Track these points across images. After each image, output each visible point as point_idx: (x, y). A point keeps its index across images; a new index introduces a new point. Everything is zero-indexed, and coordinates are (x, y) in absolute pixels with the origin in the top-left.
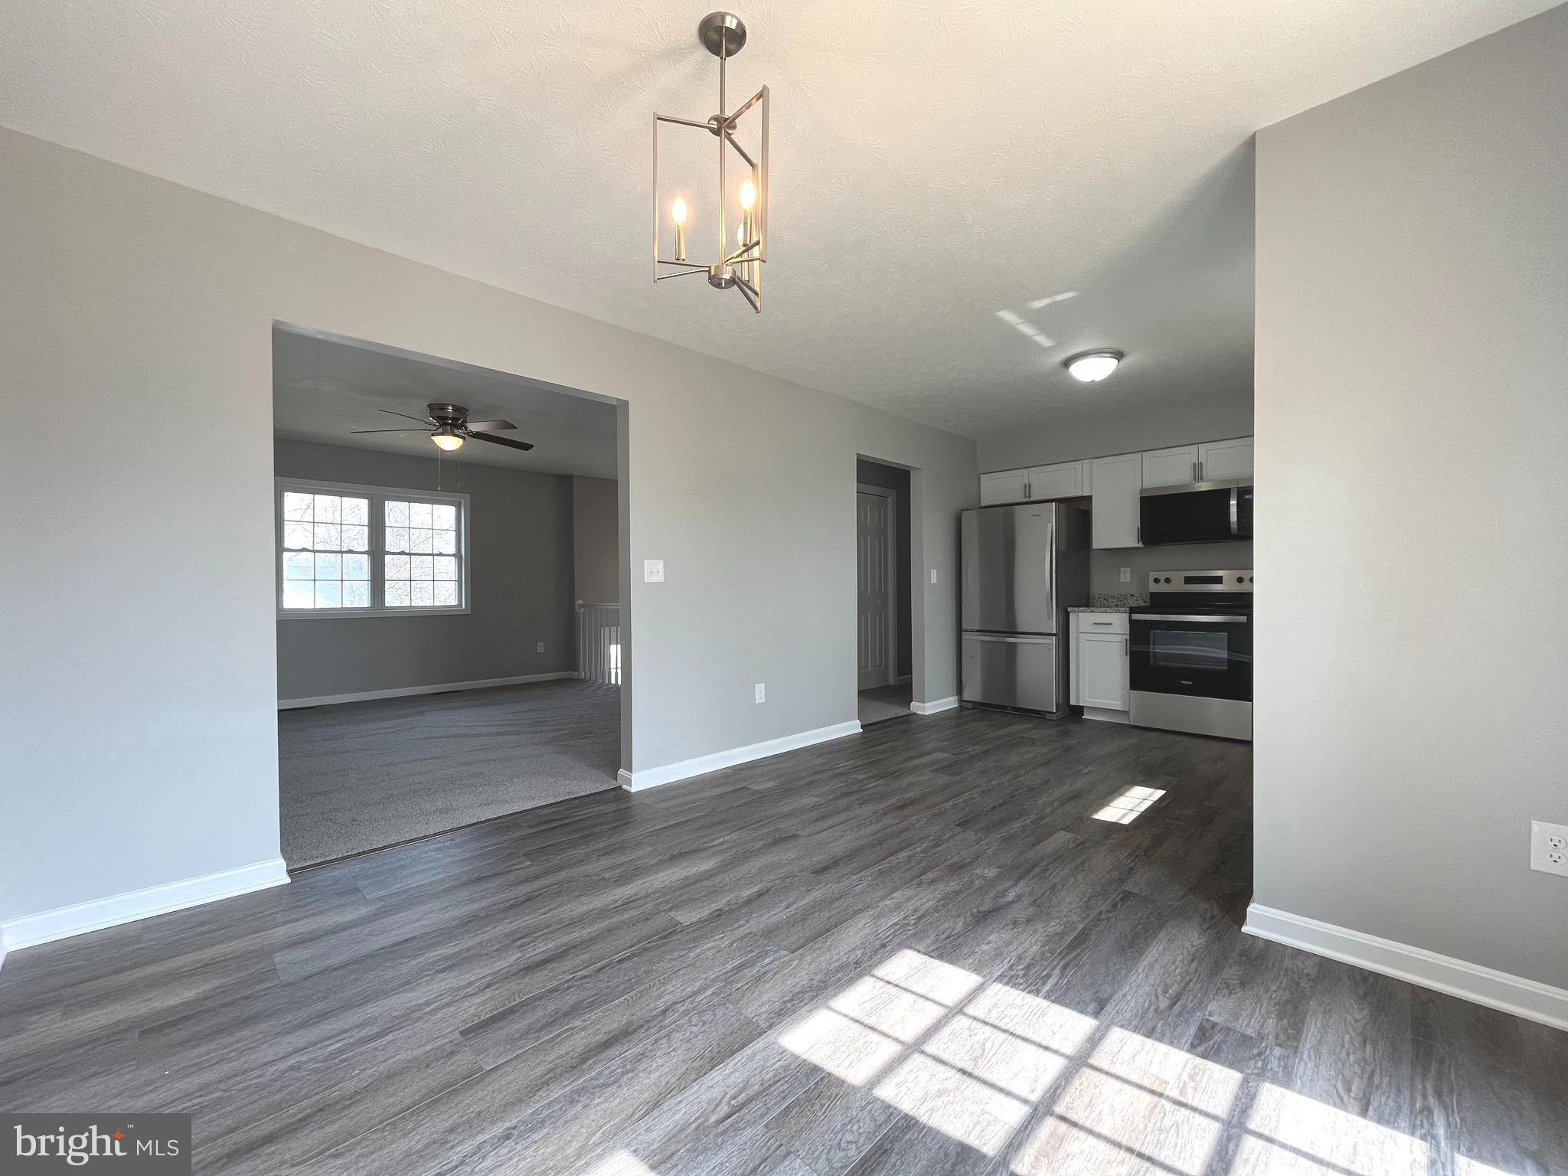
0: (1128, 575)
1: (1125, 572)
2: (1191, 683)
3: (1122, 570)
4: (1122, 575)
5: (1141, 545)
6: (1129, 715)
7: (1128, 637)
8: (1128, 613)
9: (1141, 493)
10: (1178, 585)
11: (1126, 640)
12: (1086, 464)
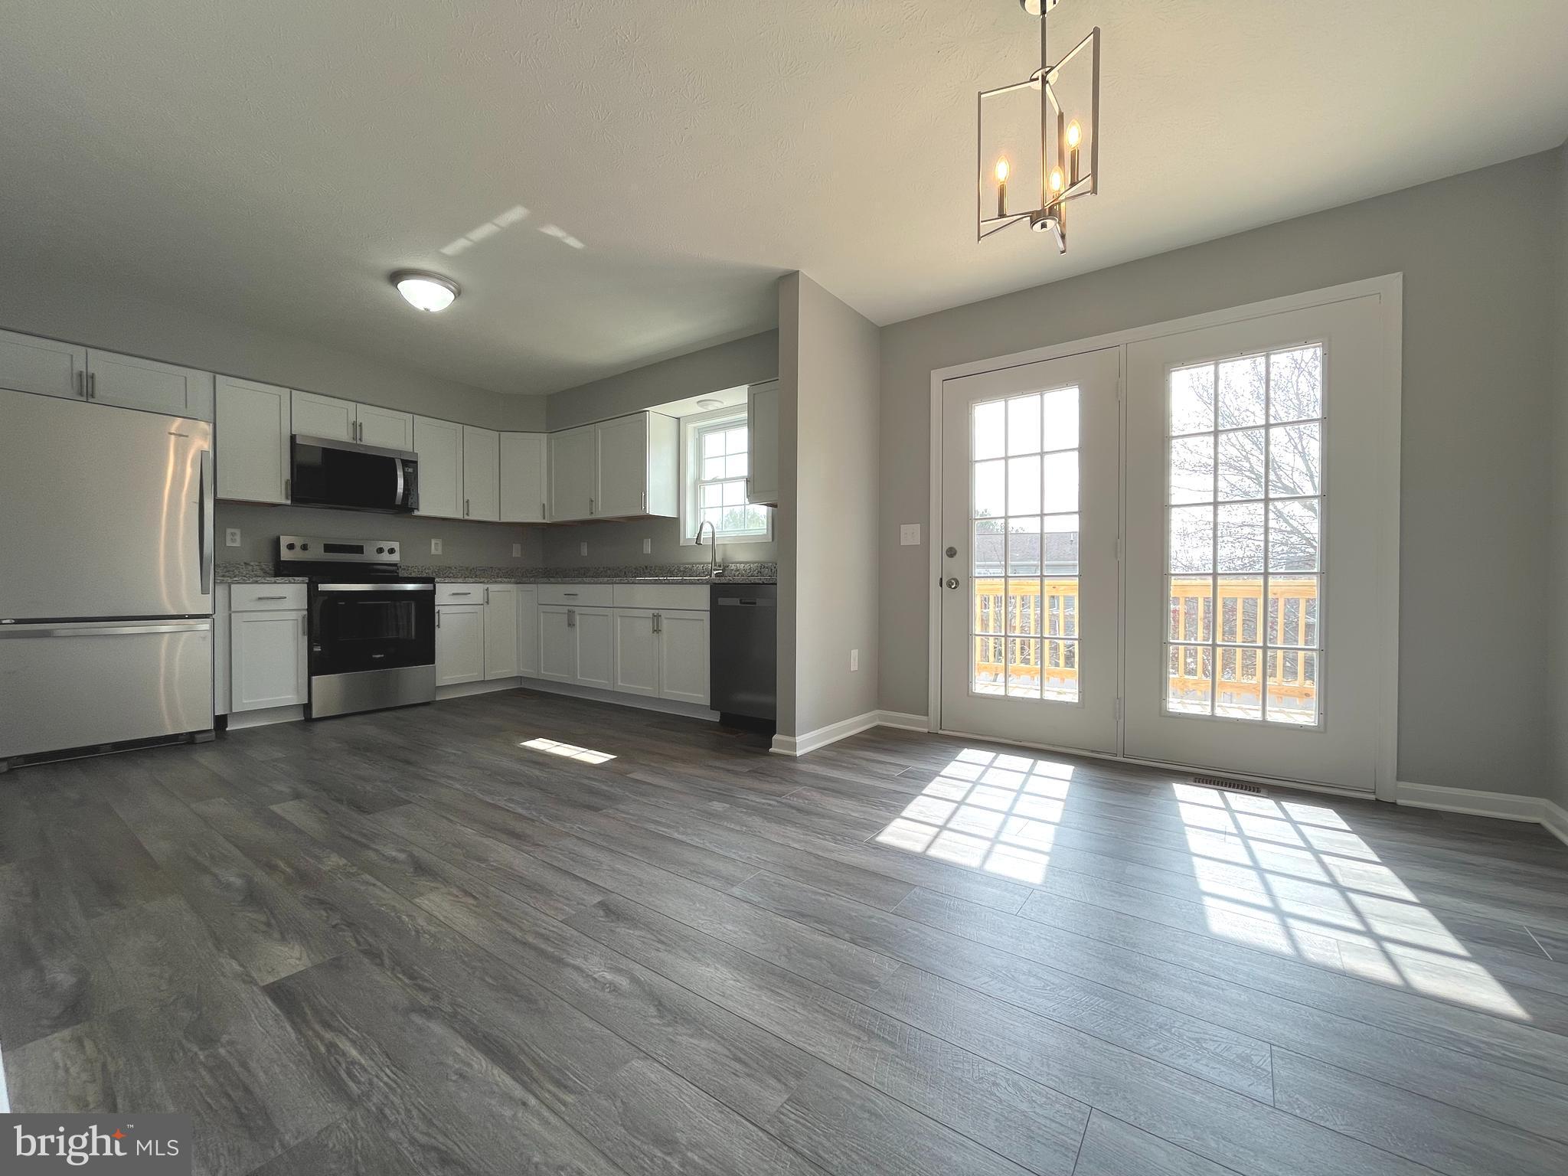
0: (238, 538)
1: (233, 534)
2: (374, 656)
3: (229, 531)
4: (228, 538)
5: (289, 502)
6: (307, 708)
7: (306, 613)
8: (307, 583)
9: (293, 438)
10: (316, 554)
11: (304, 617)
12: (204, 378)
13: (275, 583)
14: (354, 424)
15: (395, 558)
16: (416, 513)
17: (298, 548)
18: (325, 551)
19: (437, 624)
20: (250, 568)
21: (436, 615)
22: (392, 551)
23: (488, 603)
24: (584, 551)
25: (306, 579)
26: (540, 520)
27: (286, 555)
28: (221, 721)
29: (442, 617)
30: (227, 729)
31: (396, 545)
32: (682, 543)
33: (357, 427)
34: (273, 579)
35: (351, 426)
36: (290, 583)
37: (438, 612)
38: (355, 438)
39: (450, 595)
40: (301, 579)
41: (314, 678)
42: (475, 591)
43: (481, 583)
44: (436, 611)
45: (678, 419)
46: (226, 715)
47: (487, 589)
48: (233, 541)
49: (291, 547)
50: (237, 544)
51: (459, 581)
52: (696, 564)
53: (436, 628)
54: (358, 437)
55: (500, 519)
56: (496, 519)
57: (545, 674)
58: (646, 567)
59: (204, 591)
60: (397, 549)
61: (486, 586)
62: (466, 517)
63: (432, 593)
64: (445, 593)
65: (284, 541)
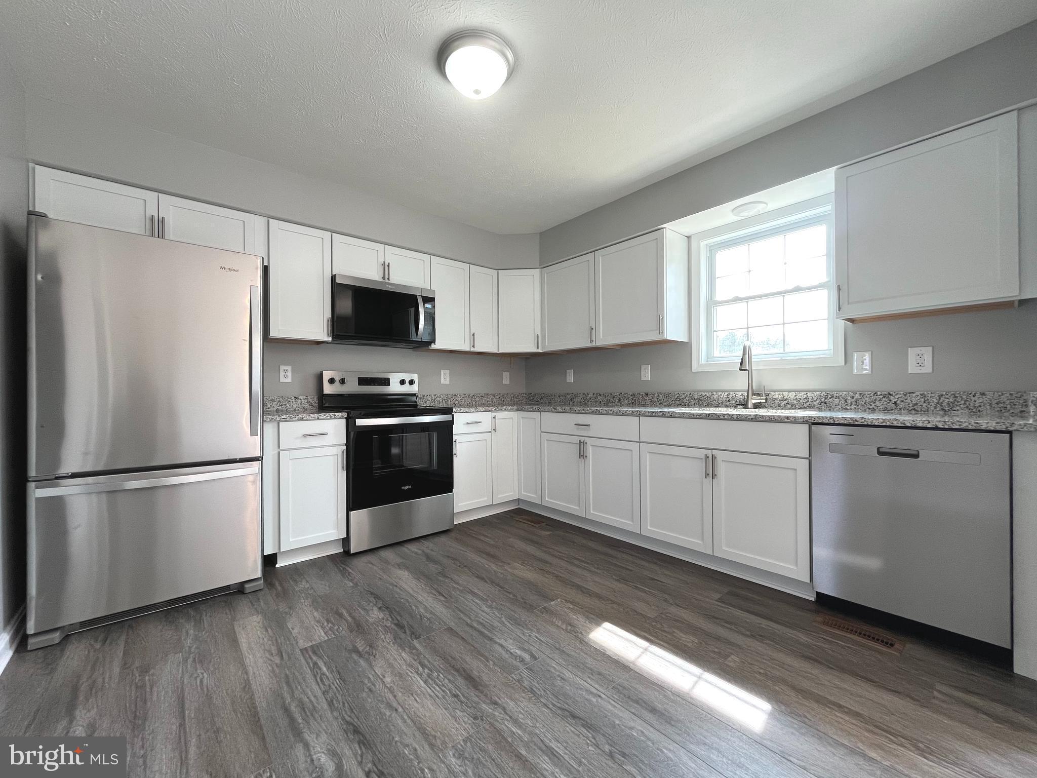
0: (289, 374)
1: (286, 371)
2: (403, 488)
3: (282, 368)
5: (330, 339)
6: (346, 541)
7: (344, 447)
8: (346, 418)
9: (333, 278)
10: (352, 387)
11: (343, 452)
12: (260, 221)
13: (318, 419)
14: (384, 264)
15: (415, 389)
16: (433, 346)
17: (337, 382)
18: (359, 384)
19: (454, 453)
20: (299, 401)
21: (454, 443)
22: (412, 382)
23: (495, 430)
24: (570, 378)
25: (345, 415)
26: (533, 349)
27: (328, 389)
28: (269, 561)
29: (458, 444)
30: (277, 566)
31: (415, 377)
32: (695, 368)
33: (385, 266)
34: (316, 415)
35: (381, 267)
36: (331, 418)
37: (456, 441)
38: (384, 278)
39: (464, 424)
40: (340, 414)
41: (352, 513)
42: (484, 418)
43: (489, 411)
44: (454, 440)
45: (689, 237)
46: (276, 553)
47: (495, 417)
48: (286, 377)
49: (332, 381)
50: (289, 380)
51: (472, 410)
52: (717, 392)
53: (454, 456)
54: (387, 277)
55: (498, 351)
56: (495, 351)
57: (549, 501)
58: (647, 395)
59: (253, 433)
60: (416, 380)
61: (494, 414)
62: (472, 350)
63: (451, 423)
64: (462, 422)
65: (327, 376)
